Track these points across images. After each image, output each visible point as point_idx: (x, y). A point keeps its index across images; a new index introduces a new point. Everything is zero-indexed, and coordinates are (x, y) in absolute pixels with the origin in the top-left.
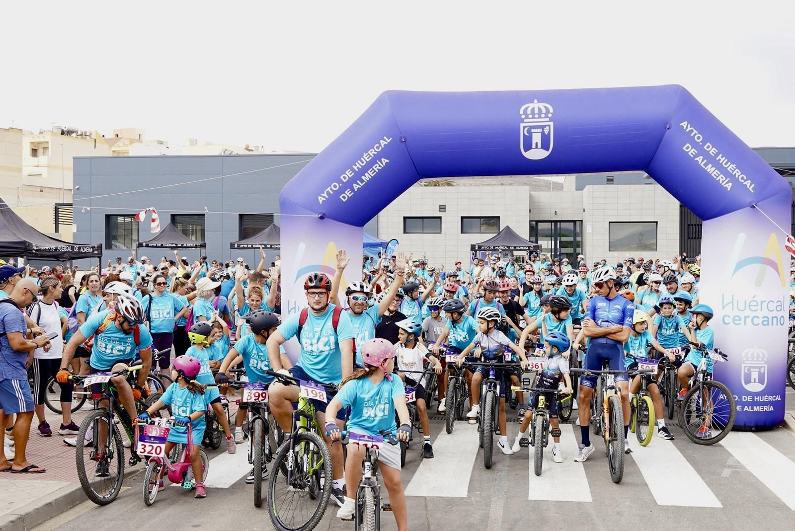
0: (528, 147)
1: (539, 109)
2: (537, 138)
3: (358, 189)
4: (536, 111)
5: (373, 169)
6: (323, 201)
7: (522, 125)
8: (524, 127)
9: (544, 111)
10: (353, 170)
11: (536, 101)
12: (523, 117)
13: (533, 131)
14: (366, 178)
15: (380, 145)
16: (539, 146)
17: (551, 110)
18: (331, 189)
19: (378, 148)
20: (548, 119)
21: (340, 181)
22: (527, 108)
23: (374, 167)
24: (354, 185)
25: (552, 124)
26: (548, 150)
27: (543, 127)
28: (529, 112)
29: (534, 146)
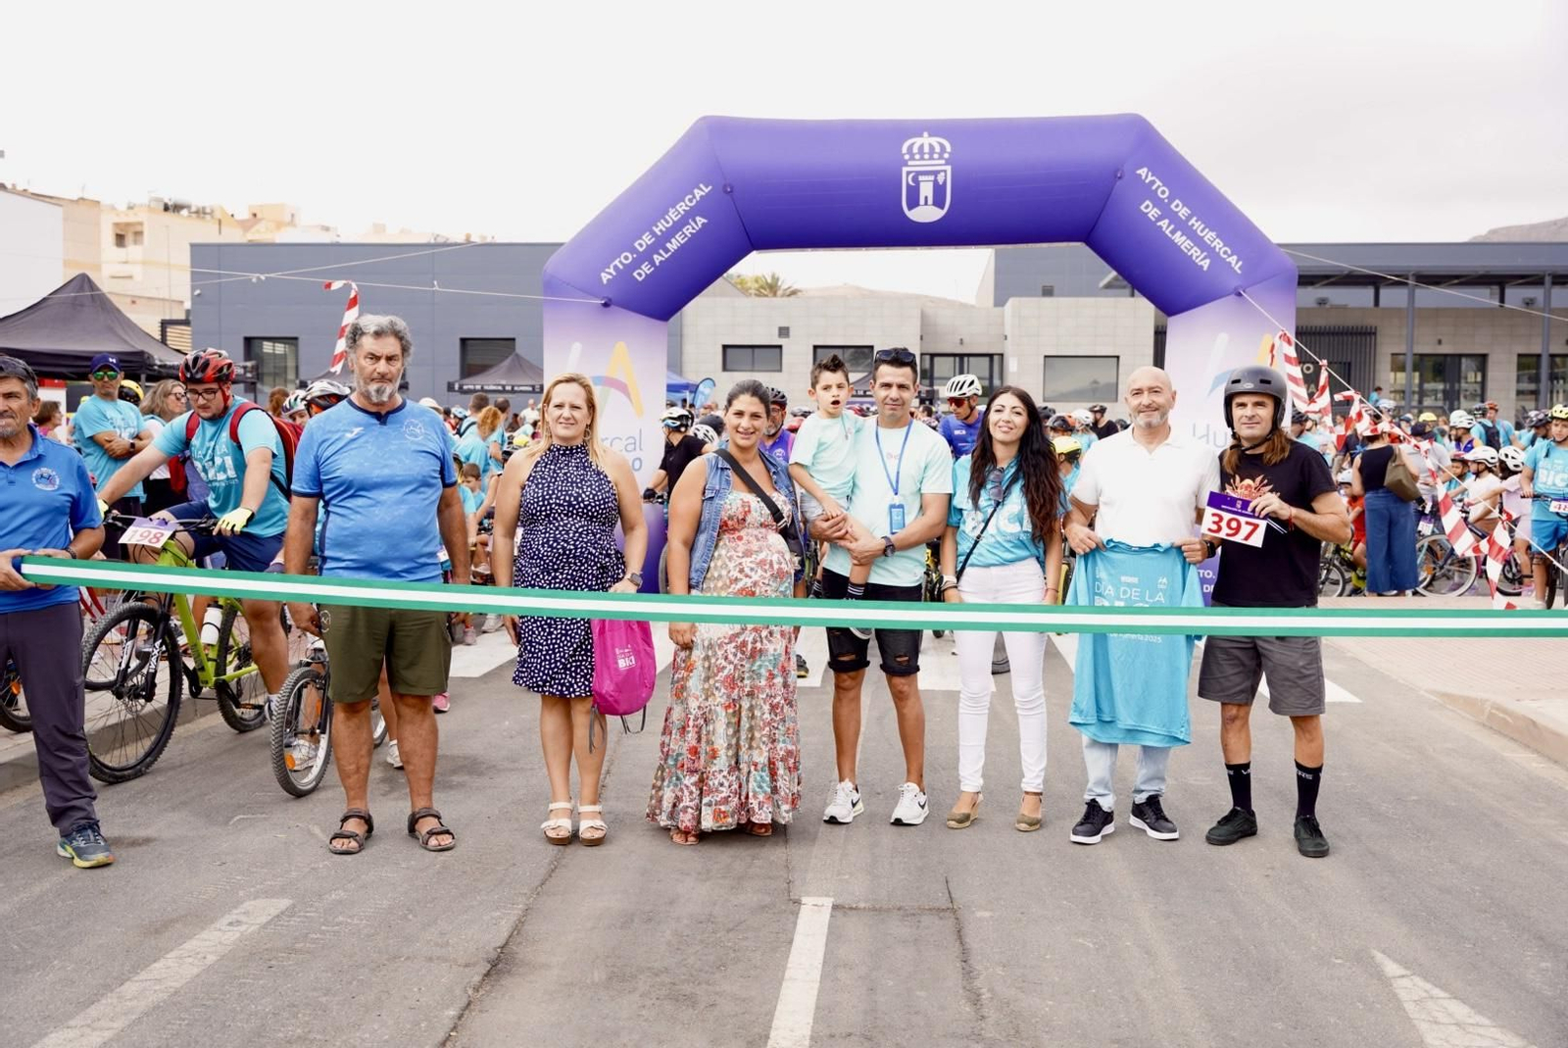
0: (914, 202)
1: (931, 147)
2: (926, 190)
3: (661, 262)
4: (926, 149)
5: (683, 233)
6: (608, 280)
7: (905, 170)
8: (908, 173)
9: (938, 149)
10: (653, 234)
11: (926, 134)
12: (907, 157)
13: (921, 178)
14: (673, 245)
15: (694, 197)
16: (930, 201)
17: (949, 149)
18: (620, 262)
19: (690, 200)
20: (943, 162)
21: (633, 250)
22: (913, 144)
23: (684, 230)
24: (655, 256)
25: (949, 168)
26: (942, 208)
27: (936, 173)
28: (915, 150)
29: (922, 201)
